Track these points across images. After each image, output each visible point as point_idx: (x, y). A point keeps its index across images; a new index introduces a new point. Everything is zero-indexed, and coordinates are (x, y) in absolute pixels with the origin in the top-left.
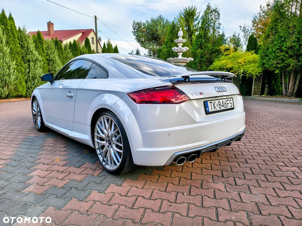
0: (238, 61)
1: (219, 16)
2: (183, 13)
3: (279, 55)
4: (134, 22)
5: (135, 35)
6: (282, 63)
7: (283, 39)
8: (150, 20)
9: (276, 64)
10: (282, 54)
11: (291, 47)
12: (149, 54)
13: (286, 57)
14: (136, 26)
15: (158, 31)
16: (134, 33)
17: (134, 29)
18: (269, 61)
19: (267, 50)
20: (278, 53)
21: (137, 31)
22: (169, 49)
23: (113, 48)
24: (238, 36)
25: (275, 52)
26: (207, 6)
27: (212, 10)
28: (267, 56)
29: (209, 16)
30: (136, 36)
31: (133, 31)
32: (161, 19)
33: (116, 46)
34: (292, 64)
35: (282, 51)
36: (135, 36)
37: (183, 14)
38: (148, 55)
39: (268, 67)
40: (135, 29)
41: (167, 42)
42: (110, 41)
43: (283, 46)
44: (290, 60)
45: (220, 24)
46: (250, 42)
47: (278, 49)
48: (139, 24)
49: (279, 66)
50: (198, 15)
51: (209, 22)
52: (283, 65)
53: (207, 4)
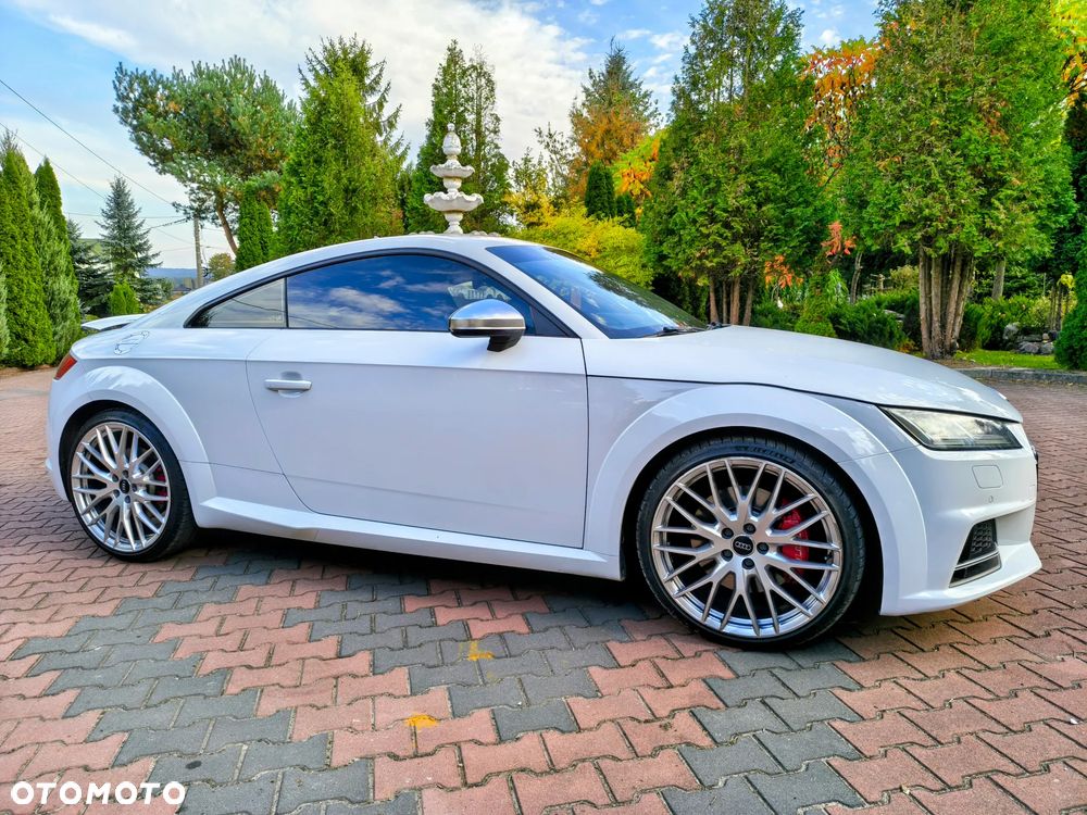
0: (578, 247)
1: (492, 90)
2: (321, 58)
3: (707, 232)
4: (120, 69)
5: (124, 121)
6: (714, 256)
7: (712, 185)
8: (188, 72)
9: (700, 258)
10: (715, 227)
11: (738, 208)
12: (196, 205)
13: (726, 238)
14: (131, 85)
15: (234, 118)
16: (124, 115)
17: (122, 98)
18: (677, 250)
19: (671, 214)
20: (702, 225)
21: (135, 109)
22: (310, 190)
23: (33, 169)
24: (540, 163)
25: (694, 222)
26: (449, 49)
27: (467, 66)
28: (671, 232)
29: (460, 87)
30: (135, 128)
31: (120, 105)
32: (243, 74)
33: (47, 162)
34: (743, 260)
35: (713, 219)
36: (129, 128)
37: (319, 62)
38: (191, 208)
39: (674, 268)
40: (128, 97)
41: (299, 164)
42: (13, 142)
43: (714, 204)
44: (738, 246)
45: (498, 119)
46: (596, 188)
47: (702, 213)
48: (143, 80)
49: (709, 265)
50: (376, 72)
51: (462, 109)
52: (717, 263)
53: (449, 43)
